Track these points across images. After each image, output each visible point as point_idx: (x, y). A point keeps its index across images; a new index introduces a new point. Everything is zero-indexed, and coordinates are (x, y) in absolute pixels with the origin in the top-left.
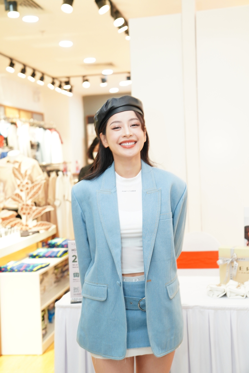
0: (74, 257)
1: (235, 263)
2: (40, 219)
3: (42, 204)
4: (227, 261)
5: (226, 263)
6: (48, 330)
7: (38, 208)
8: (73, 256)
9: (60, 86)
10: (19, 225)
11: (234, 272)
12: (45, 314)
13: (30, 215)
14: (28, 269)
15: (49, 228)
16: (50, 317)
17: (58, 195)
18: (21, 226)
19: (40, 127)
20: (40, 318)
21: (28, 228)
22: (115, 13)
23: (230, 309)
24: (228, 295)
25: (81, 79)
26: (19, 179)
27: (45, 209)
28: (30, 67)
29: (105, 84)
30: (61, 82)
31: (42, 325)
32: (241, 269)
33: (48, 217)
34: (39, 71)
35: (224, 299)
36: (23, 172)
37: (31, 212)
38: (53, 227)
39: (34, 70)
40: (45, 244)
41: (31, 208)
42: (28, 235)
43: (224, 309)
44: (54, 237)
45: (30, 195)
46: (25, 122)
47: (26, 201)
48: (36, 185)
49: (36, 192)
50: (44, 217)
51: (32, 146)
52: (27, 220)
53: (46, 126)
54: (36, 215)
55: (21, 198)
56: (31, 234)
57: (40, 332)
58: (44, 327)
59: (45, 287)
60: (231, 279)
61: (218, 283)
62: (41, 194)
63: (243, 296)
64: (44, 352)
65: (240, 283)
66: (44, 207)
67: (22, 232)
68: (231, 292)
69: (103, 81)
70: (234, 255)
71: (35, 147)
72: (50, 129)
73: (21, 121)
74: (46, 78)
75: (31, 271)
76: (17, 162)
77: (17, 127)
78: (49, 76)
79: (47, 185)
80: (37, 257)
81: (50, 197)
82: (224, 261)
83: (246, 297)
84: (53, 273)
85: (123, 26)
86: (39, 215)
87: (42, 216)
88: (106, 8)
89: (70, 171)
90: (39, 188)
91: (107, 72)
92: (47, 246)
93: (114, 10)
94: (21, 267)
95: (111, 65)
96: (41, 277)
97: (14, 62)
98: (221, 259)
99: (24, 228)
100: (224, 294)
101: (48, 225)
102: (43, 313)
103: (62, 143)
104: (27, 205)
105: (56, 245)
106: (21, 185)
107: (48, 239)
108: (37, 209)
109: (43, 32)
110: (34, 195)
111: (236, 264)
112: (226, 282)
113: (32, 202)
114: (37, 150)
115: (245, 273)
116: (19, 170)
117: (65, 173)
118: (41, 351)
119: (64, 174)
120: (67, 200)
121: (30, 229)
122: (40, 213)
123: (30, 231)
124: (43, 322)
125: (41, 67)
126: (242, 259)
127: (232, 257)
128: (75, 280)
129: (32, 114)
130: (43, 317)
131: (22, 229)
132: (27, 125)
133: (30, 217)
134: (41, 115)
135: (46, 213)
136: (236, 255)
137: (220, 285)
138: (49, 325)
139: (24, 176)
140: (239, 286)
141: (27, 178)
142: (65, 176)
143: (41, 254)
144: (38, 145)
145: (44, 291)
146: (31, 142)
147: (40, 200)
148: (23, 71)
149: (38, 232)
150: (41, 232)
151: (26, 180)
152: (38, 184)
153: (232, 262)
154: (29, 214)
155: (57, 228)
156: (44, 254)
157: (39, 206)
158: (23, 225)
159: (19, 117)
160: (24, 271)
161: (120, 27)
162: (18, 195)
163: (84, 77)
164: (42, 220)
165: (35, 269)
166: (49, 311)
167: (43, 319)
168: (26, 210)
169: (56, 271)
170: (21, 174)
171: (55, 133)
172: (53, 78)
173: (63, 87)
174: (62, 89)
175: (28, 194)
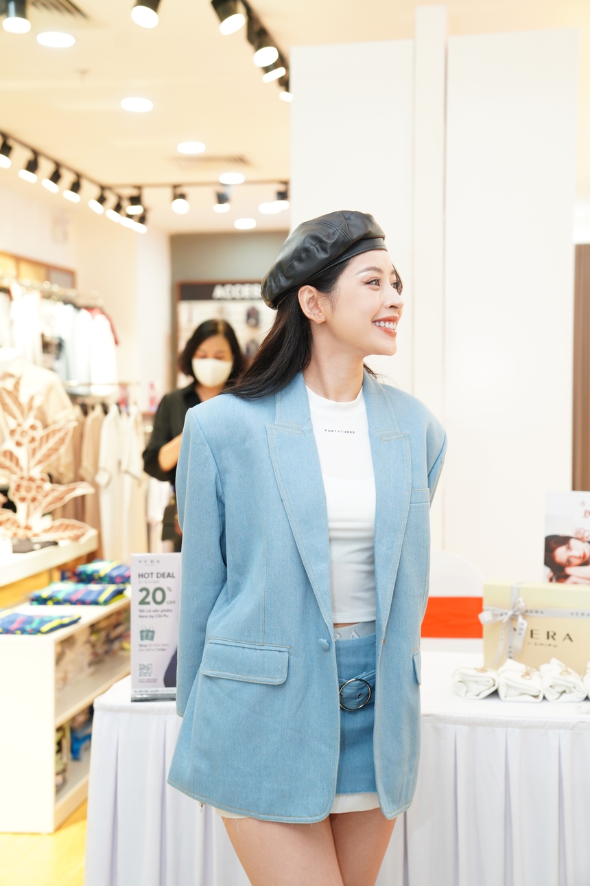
0: (144, 593)
1: (520, 619)
2: (59, 513)
3: (65, 480)
4: (502, 615)
5: (499, 618)
6: (68, 775)
7: (56, 486)
8: (141, 590)
9: (118, 208)
10: (8, 525)
11: (518, 642)
12: (63, 736)
13: (36, 503)
14: (28, 628)
15: (83, 535)
16: (76, 746)
17: (106, 460)
18: (14, 529)
19: (66, 302)
20: (52, 747)
21: (30, 534)
22: (258, 35)
23: (506, 724)
24: (501, 693)
25: (168, 192)
26: (14, 417)
27: (73, 489)
28: (48, 158)
29: (225, 207)
30: (120, 198)
31: (57, 763)
32: (534, 636)
33: (79, 510)
34: (70, 169)
35: (493, 702)
36: (24, 399)
37: (39, 497)
38: (92, 533)
39: (58, 165)
40: (68, 574)
41: (39, 487)
42: (32, 550)
43: (490, 724)
44: (92, 557)
45: (39, 455)
46: (29, 289)
47: (29, 469)
48: (54, 432)
49: (55, 450)
50: (70, 509)
51: (46, 346)
52: (28, 515)
53: (81, 302)
54: (51, 503)
55: (17, 463)
56: (37, 546)
57: (50, 780)
58: (60, 767)
59: (66, 673)
60: (510, 658)
61: (481, 664)
62: (65, 454)
63: (536, 697)
64: (59, 828)
65: (529, 668)
66: (72, 486)
67: (15, 541)
68: (508, 686)
69: (222, 199)
70: (519, 602)
71: (53, 349)
72: (89, 309)
73: (22, 285)
74: (85, 184)
75: (37, 631)
76: (12, 376)
77: (11, 298)
78: (92, 181)
79: (79, 436)
80: (50, 603)
81: (87, 463)
82: (495, 615)
83: (544, 698)
84: (88, 642)
85: (275, 66)
86: (59, 505)
87: (64, 507)
88: (238, 21)
89: (135, 404)
90: (62, 440)
91: (232, 177)
92: (75, 579)
93: (256, 28)
94: (12, 622)
95: (241, 160)
96: (59, 649)
97: (11, 143)
98: (488, 610)
99: (21, 533)
100: (493, 689)
101: (80, 528)
102: (60, 734)
103: (116, 342)
104: (31, 479)
105: (96, 576)
106: (19, 430)
107: (79, 560)
108: (53, 490)
109: (83, 72)
110: (48, 456)
111: (522, 624)
112: (497, 665)
113: (42, 472)
114: (58, 358)
115: (541, 644)
116: (14, 394)
117: (123, 408)
118: (50, 826)
119: (120, 412)
120: (127, 472)
121: (36, 535)
122: (61, 498)
123: (34, 540)
124: (59, 755)
125: (74, 159)
126: (537, 612)
127: (513, 608)
128: (143, 648)
129: (48, 270)
130: (59, 744)
131: (15, 535)
132: (36, 295)
133: (36, 508)
134: (70, 274)
135: (76, 499)
136: (524, 601)
137: (483, 670)
138: (72, 766)
139: (25, 410)
140: (527, 674)
141: (33, 414)
142: (124, 415)
143: (60, 596)
144: (60, 346)
145: (63, 682)
146: (43, 336)
147: (62, 470)
148: (32, 166)
149: (55, 543)
150: (61, 543)
151: (31, 420)
152: (60, 430)
153: (513, 618)
154: (34, 500)
155: (99, 537)
156: (68, 594)
157: (59, 482)
158: (18, 527)
159: (18, 277)
160: (18, 632)
161: (267, 70)
162: (10, 455)
163: (175, 187)
164: (64, 516)
165: (45, 628)
166: (73, 731)
167: (59, 750)
168: (29, 490)
169: (94, 638)
170: (19, 405)
171: (100, 318)
172: (103, 188)
173: (125, 210)
174: (122, 216)
175: (34, 452)
